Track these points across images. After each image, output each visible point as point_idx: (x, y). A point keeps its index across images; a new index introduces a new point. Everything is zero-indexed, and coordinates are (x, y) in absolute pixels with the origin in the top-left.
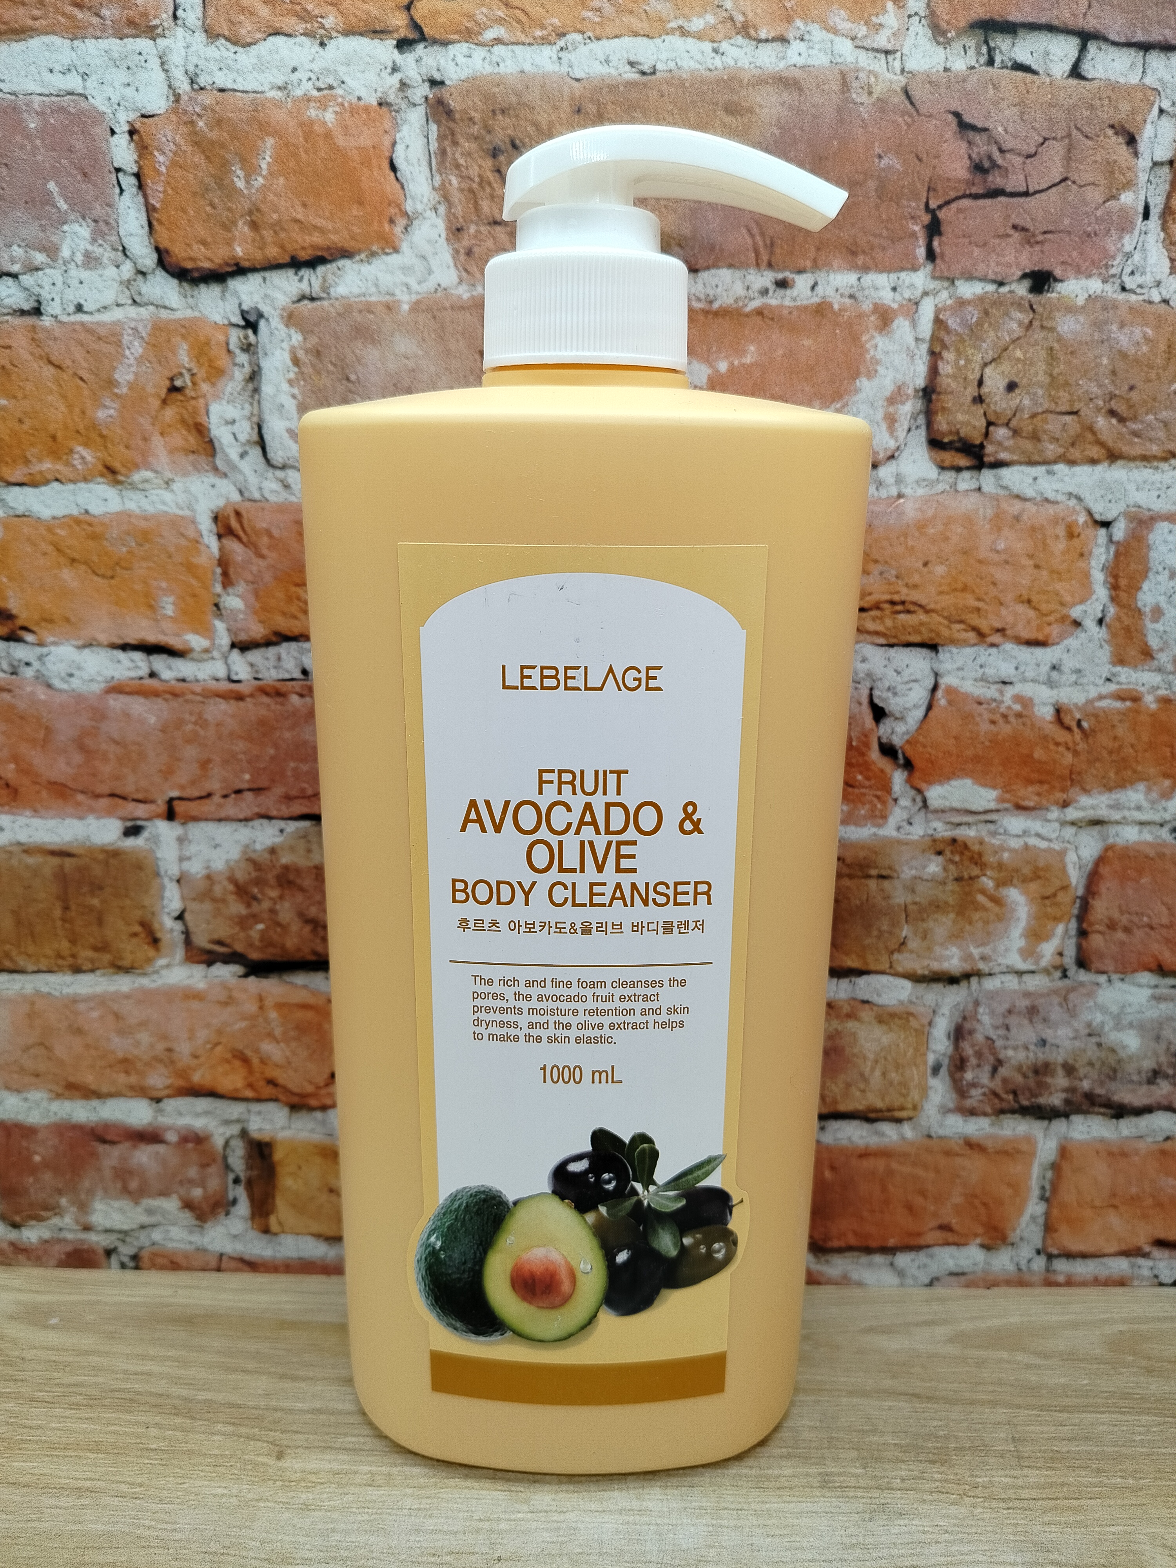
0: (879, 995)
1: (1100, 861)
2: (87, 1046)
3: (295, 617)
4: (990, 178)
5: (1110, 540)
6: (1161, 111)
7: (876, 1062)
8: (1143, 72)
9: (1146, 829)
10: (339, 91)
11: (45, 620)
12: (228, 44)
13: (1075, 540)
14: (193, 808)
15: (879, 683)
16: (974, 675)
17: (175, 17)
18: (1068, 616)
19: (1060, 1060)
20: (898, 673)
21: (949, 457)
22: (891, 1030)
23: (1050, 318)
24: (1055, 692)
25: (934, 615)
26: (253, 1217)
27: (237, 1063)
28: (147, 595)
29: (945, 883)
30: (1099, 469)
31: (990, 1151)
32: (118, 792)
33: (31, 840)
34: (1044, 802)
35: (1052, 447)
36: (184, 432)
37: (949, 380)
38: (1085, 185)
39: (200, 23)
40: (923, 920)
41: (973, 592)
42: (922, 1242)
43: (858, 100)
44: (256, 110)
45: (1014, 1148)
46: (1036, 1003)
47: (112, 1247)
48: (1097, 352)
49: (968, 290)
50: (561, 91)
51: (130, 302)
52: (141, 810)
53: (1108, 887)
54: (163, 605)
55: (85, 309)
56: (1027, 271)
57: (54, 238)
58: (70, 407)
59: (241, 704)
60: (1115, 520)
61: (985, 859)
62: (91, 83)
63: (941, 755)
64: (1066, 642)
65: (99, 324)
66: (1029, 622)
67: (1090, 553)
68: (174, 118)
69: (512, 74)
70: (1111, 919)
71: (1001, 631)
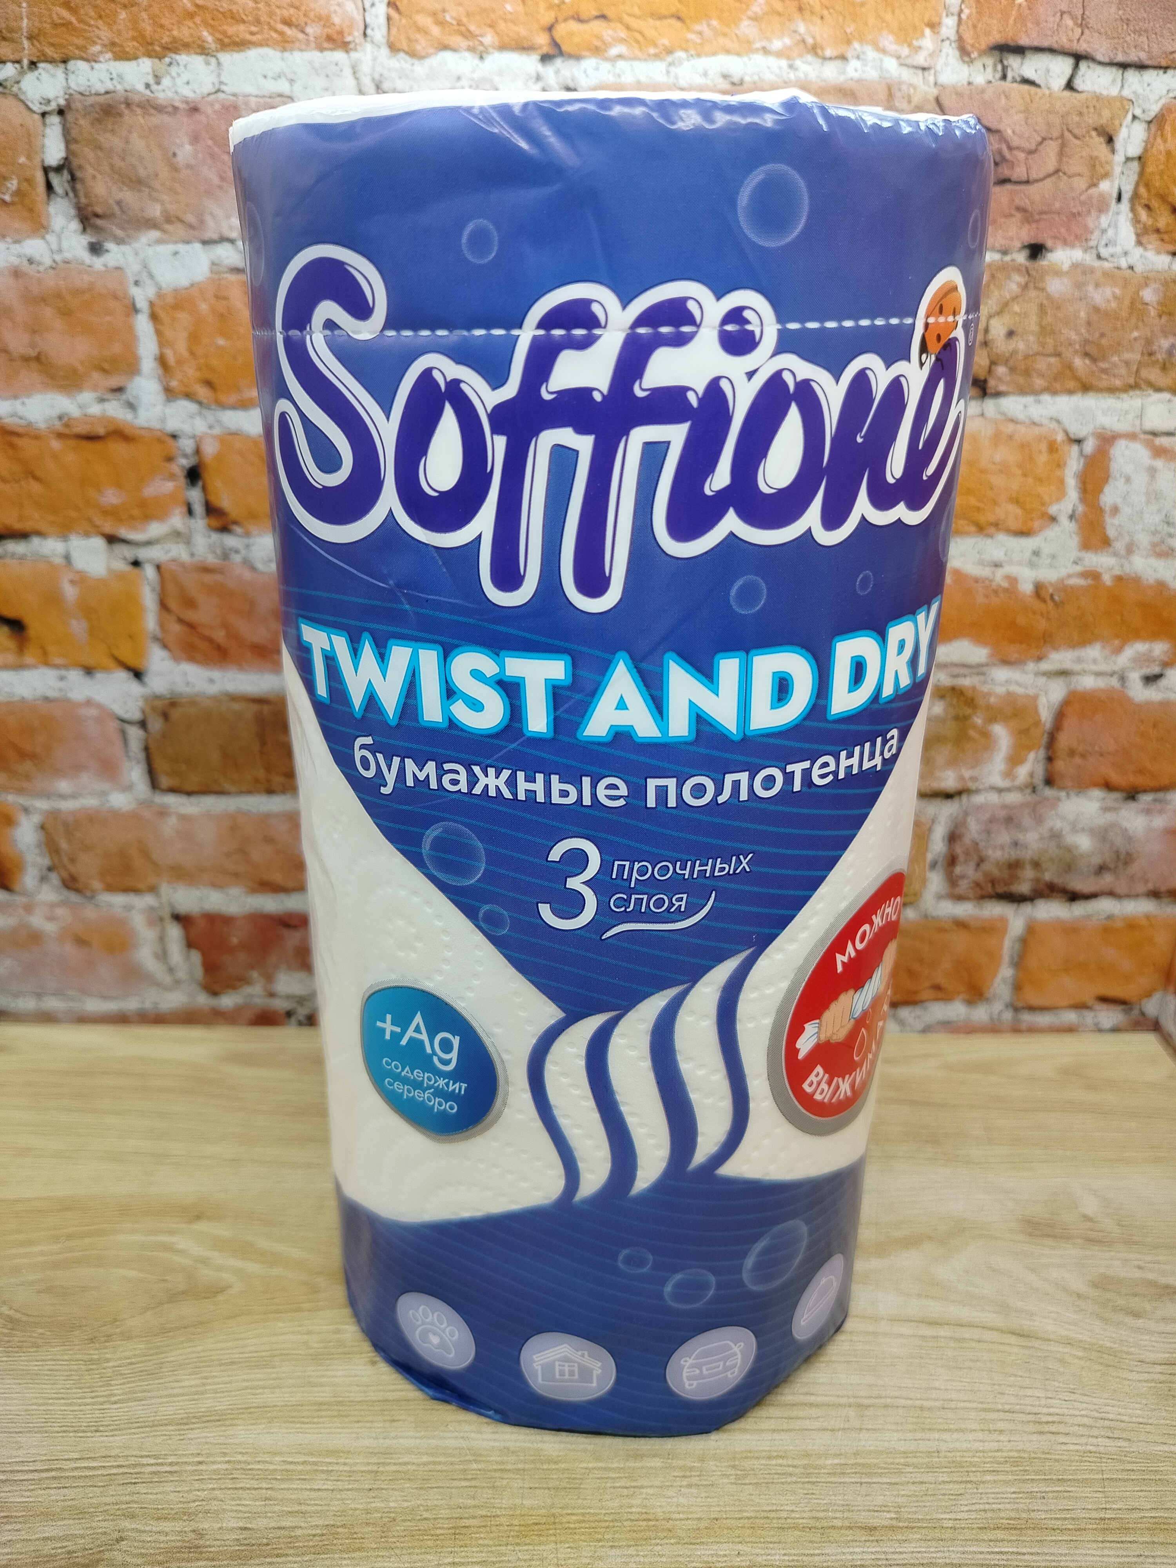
1: (1065, 703)
4: (1000, 169)
5: (1081, 454)
6: (1134, 117)
8: (1122, 86)
9: (1100, 678)
12: (407, 58)
13: (1055, 454)
16: (973, 558)
17: (365, 35)
18: (1046, 513)
19: (1029, 857)
23: (1042, 279)
24: (1035, 572)
30: (1075, 398)
31: (973, 928)
34: (1023, 657)
35: (1039, 380)
38: (1073, 176)
39: (384, 41)
45: (991, 926)
46: (1012, 813)
47: (291, 1009)
48: (1076, 307)
53: (1070, 724)
56: (1026, 244)
60: (1085, 438)
61: (976, 702)
62: (297, 87)
63: (945, 622)
64: (1044, 533)
66: (1017, 517)
67: (1065, 464)
69: (630, 83)
70: (1071, 748)
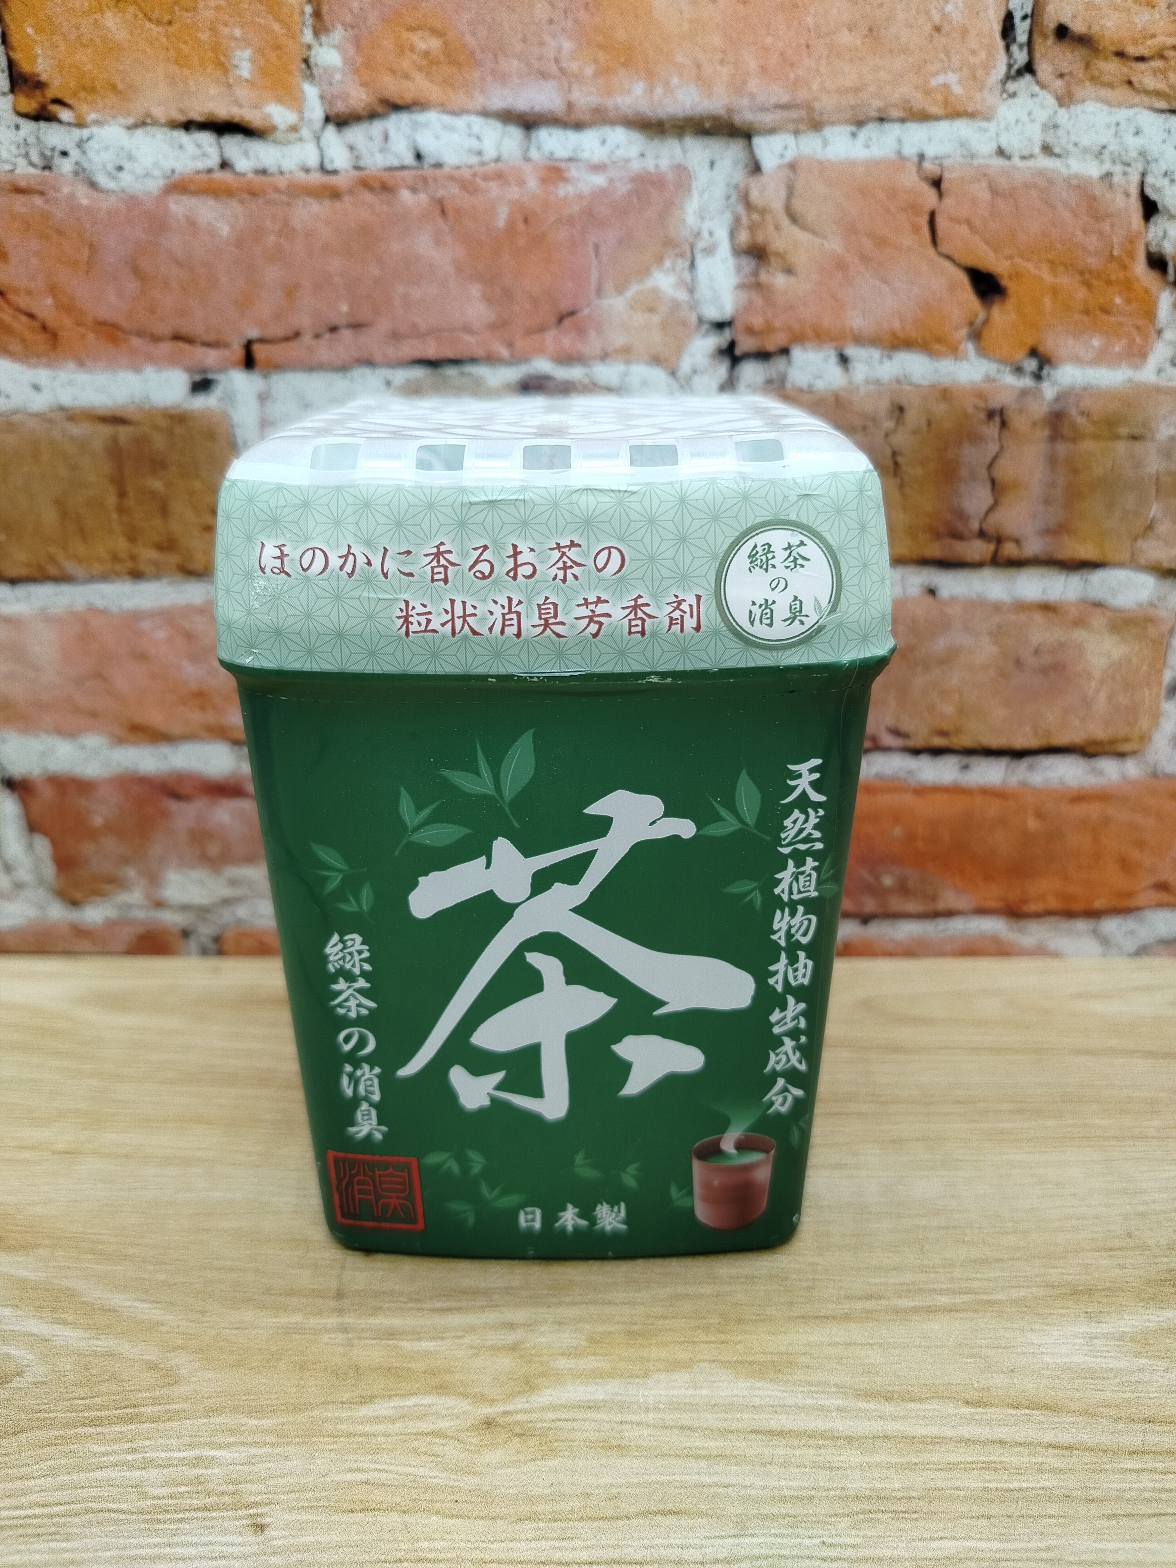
3: (407, 77)
7: (1102, 682)
11: (84, 89)
15: (1153, 167)
33: (77, 403)
42: (1131, 903)
54: (236, 62)
59: (338, 205)
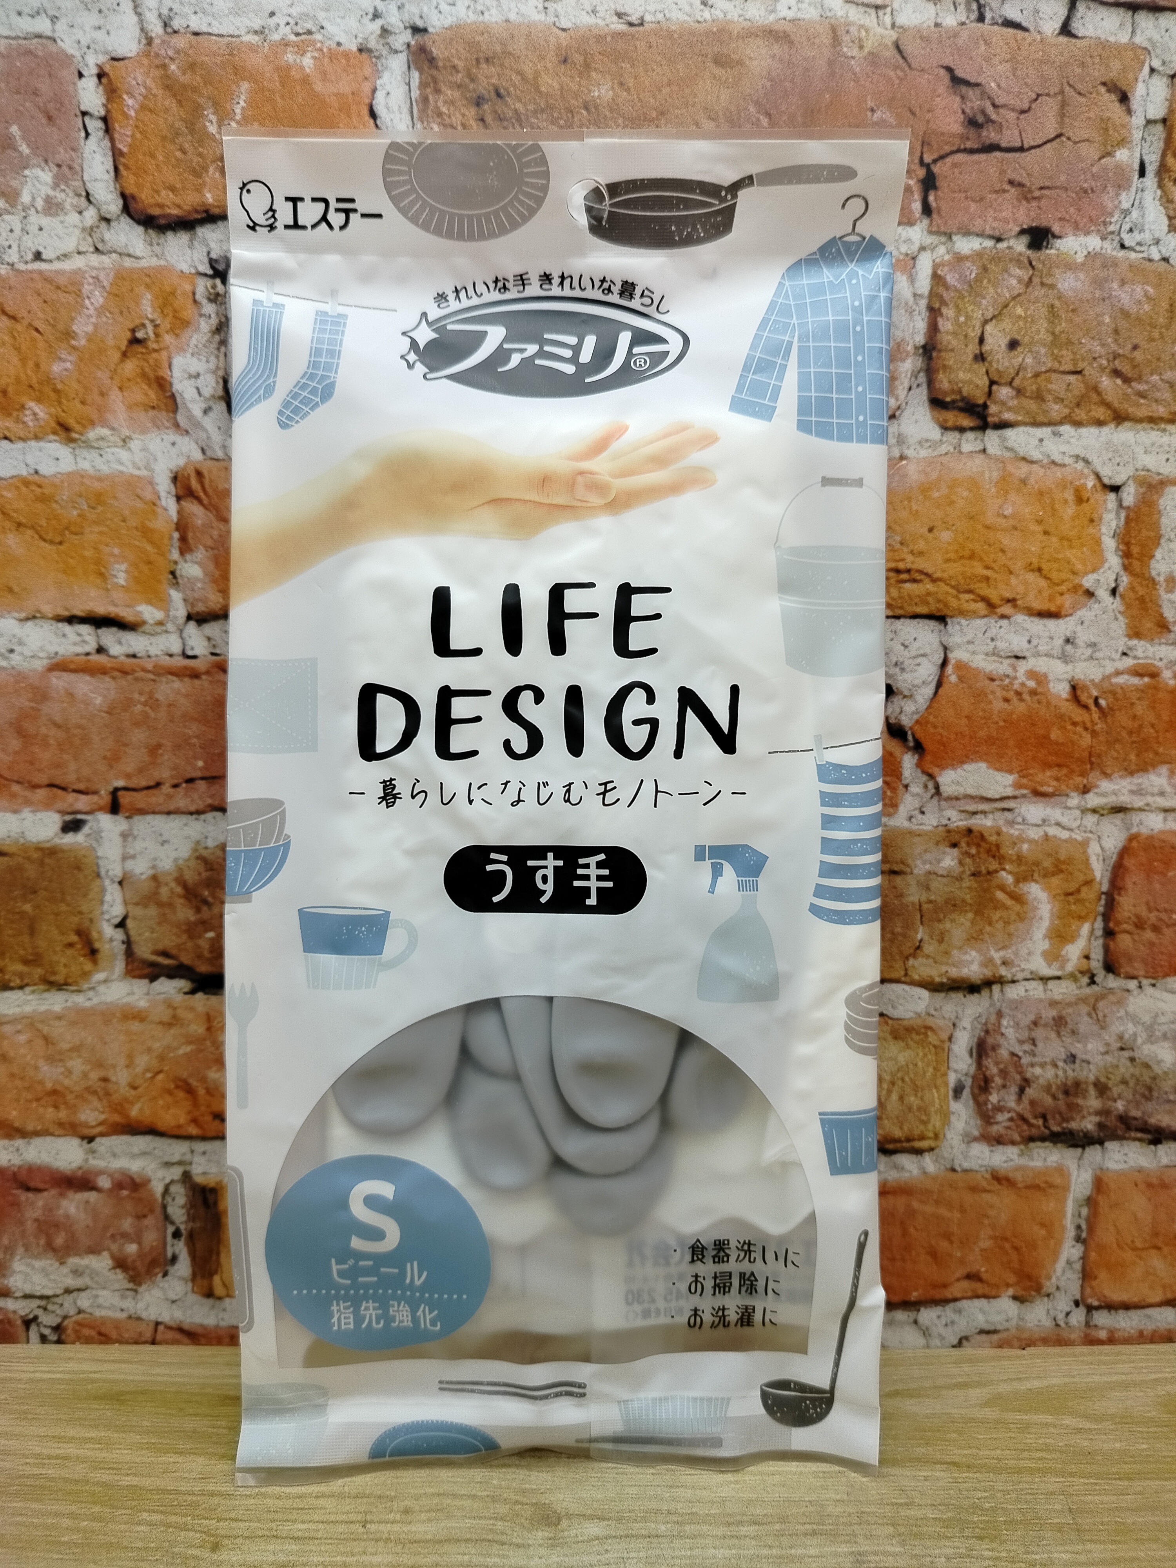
0: (893, 1007)
1: (1124, 852)
2: (12, 1075)
4: (985, 133)
5: (1120, 505)
8: (1133, 32)
9: (1171, 816)
10: (318, 37)
13: (1085, 504)
14: (140, 800)
16: (985, 648)
18: (1081, 586)
19: (1092, 1078)
20: (906, 647)
21: (951, 417)
22: (908, 1047)
23: (1049, 274)
24: (1070, 667)
25: (941, 584)
26: (194, 1277)
27: (181, 1094)
28: (98, 562)
29: (962, 879)
30: (1106, 430)
31: (1020, 1185)
32: (57, 782)
34: (1063, 787)
35: (1057, 407)
36: (145, 387)
37: (950, 337)
38: (1080, 143)
40: (939, 921)
41: (981, 560)
43: (849, 54)
44: (231, 54)
45: (1046, 1182)
46: (1064, 1013)
47: (31, 1316)
48: (1098, 310)
49: (966, 245)
50: (546, 41)
51: (92, 249)
52: (82, 802)
53: (1133, 881)
55: (44, 257)
56: (1025, 226)
57: (14, 183)
58: (23, 360)
60: (1124, 484)
61: (1002, 852)
62: (61, 27)
63: (953, 736)
64: (1080, 613)
65: (58, 272)
66: (1040, 592)
67: (1101, 519)
68: (145, 61)
69: (496, 23)
70: (1138, 917)
71: (1012, 601)
